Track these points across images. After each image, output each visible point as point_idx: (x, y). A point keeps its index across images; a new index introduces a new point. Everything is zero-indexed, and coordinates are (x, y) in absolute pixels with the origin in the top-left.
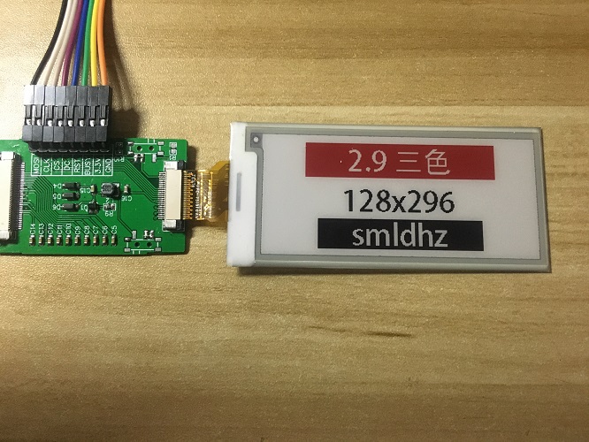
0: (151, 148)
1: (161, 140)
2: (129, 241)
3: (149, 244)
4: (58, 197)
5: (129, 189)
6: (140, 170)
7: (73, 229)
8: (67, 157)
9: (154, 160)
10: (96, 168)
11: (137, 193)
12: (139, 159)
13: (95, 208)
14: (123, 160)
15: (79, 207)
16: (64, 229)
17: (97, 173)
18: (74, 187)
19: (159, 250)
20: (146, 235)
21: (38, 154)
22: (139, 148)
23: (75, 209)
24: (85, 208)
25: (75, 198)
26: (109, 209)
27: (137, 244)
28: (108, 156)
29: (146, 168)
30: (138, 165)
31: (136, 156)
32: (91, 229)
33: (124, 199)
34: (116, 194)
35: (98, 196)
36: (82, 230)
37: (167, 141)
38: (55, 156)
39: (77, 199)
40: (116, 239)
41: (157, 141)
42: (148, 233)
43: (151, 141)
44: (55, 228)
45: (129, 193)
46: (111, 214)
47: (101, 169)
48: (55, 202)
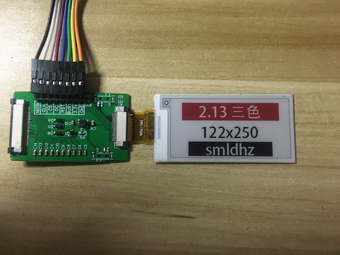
0: (108, 99)
1: (113, 94)
2: (94, 154)
3: (106, 156)
4: (52, 127)
5: (94, 123)
6: (101, 112)
7: (60, 146)
8: (57, 103)
9: (109, 106)
10: (74, 110)
11: (99, 125)
12: (100, 105)
13: (74, 134)
14: (91, 105)
15: (64, 133)
16: (55, 146)
17: (75, 113)
18: (61, 121)
19: (113, 159)
20: (104, 150)
21: (39, 101)
22: (100, 98)
23: (62, 134)
24: (68, 134)
25: (62, 128)
26: (82, 135)
27: (99, 156)
28: (82, 103)
29: (105, 111)
30: (100, 108)
31: (98, 103)
32: (71, 147)
33: (92, 128)
34: (87, 125)
35: (76, 127)
36: (66, 147)
37: (117, 95)
38: (50, 103)
39: (63, 129)
40: (87, 152)
41: (111, 94)
42: (106, 149)
43: (108, 94)
44: (49, 146)
45: (95, 125)
46: (84, 138)
47: (78, 111)
48: (49, 130)
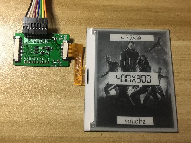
0: (59, 36)
3: (58, 64)
6: (56, 43)
8: (35, 38)
9: (60, 40)
13: (43, 53)
14: (51, 40)
16: (34, 59)
18: (37, 47)
20: (57, 61)
23: (37, 53)
24: (40, 53)
25: (37, 50)
26: (47, 54)
27: (55, 64)
31: (55, 39)
32: (42, 59)
33: (51, 51)
35: (44, 50)
36: (39, 59)
37: (64, 35)
40: (49, 62)
41: (61, 34)
45: (53, 49)
47: (45, 42)
48: (31, 51)
